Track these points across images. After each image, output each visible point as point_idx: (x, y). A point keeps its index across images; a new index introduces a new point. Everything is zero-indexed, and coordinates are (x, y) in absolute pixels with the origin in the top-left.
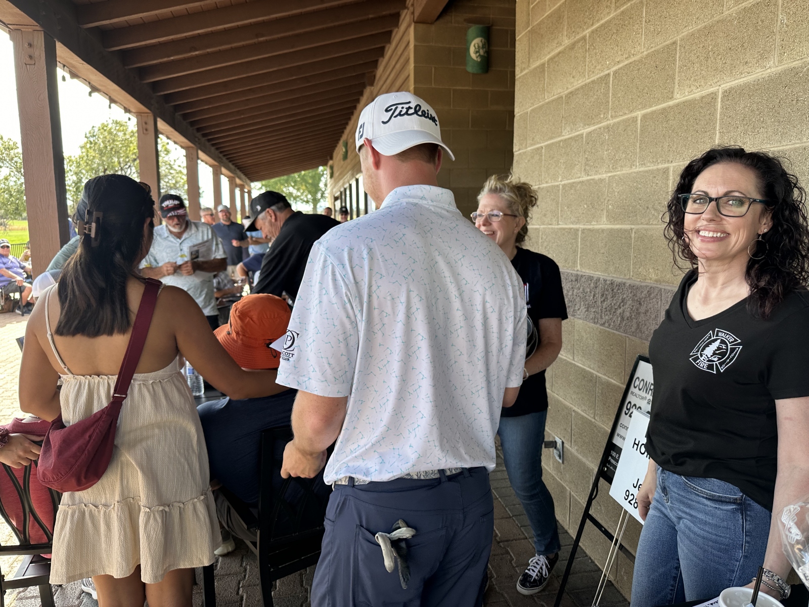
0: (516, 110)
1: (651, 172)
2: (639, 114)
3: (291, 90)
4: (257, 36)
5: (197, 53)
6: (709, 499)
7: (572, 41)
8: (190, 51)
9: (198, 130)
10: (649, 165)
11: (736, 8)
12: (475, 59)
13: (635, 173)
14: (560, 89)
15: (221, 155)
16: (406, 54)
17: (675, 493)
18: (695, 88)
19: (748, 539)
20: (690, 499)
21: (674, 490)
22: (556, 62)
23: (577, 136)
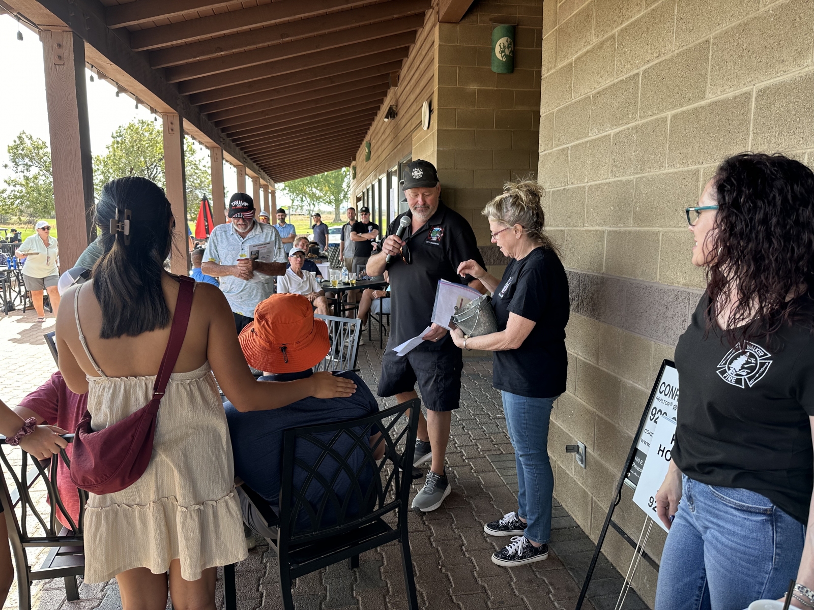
0: (542, 110)
1: (681, 173)
2: (669, 114)
3: (315, 91)
4: (282, 37)
5: (222, 53)
6: (738, 509)
7: (600, 39)
8: (216, 52)
9: (223, 130)
10: (678, 166)
11: (773, 4)
12: (501, 59)
13: (663, 174)
14: (586, 89)
15: (245, 156)
16: (430, 54)
17: (702, 502)
18: (728, 87)
19: (779, 551)
20: (717, 509)
21: (700, 499)
22: (584, 61)
23: (605, 137)
